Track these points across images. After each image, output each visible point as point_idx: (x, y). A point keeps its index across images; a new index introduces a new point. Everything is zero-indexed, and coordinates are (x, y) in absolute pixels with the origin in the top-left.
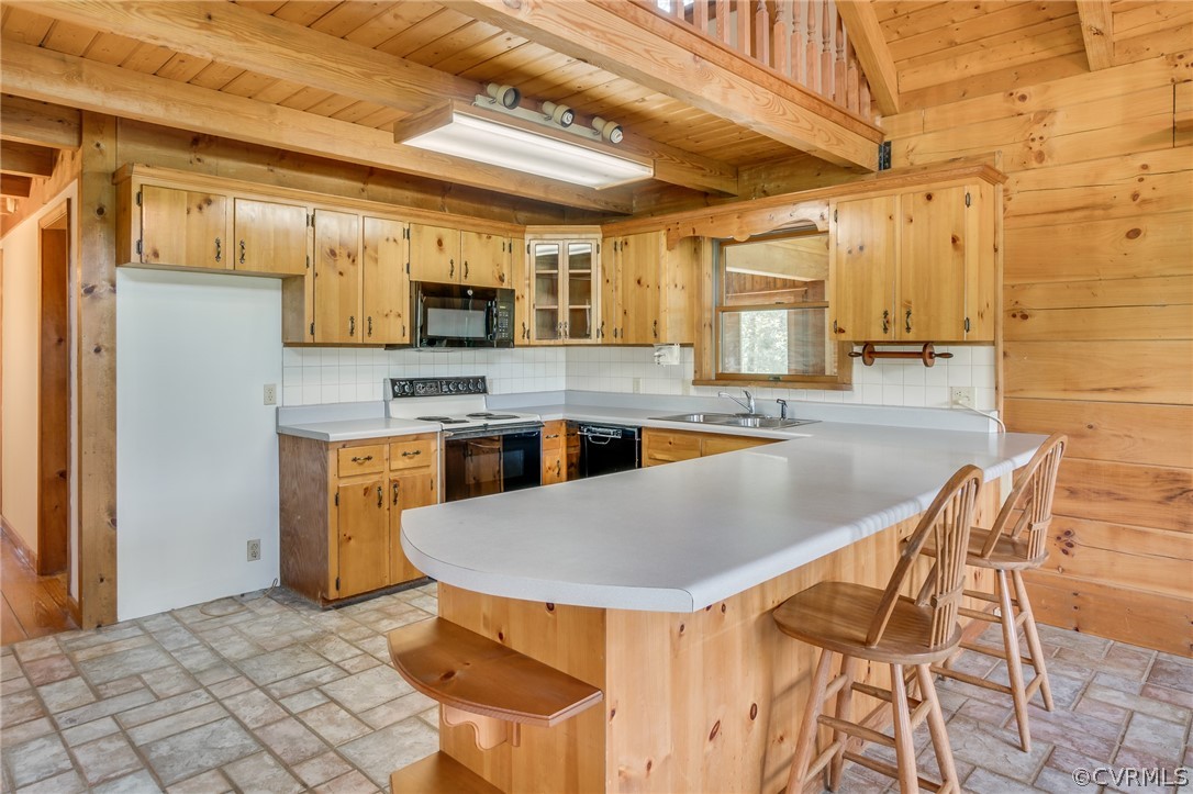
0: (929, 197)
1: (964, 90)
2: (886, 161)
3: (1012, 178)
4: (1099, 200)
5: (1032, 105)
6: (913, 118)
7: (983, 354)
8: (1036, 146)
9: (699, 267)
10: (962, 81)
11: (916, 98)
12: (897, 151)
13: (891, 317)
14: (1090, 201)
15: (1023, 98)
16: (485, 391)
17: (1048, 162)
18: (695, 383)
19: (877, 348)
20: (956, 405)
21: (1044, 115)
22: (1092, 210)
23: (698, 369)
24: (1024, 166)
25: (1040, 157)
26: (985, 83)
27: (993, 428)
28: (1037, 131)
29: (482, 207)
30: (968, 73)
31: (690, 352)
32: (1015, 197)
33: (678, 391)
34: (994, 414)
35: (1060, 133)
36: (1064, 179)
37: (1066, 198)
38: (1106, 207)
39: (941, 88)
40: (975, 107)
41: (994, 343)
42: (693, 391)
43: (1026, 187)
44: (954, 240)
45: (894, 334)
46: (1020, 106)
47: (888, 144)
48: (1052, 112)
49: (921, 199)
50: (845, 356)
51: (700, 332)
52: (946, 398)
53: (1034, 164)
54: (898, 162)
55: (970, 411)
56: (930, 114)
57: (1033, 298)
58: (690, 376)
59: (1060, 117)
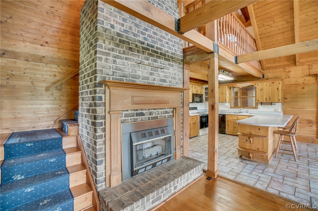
0: (273, 83)
1: (276, 67)
2: (263, 77)
3: (284, 80)
4: (298, 83)
5: (287, 70)
6: (268, 71)
7: (280, 104)
8: (288, 76)
9: (231, 91)
10: (276, 66)
11: (269, 68)
12: (265, 75)
13: (267, 99)
14: (296, 83)
15: (286, 69)
16: (197, 109)
17: (290, 78)
18: (230, 108)
19: (263, 103)
20: (276, 111)
21: (289, 72)
22: (297, 85)
23: (231, 106)
24: (286, 78)
25: (289, 77)
26: (280, 67)
27: (282, 114)
28: (288, 74)
29: (196, 82)
30: (277, 65)
31: (230, 103)
32: (285, 83)
33: (227, 109)
34: (282, 112)
35: (292, 74)
36: (292, 81)
37: (292, 83)
38: (299, 84)
39: (273, 67)
40: (278, 70)
41: (282, 102)
42: (230, 109)
43: (287, 81)
44: (277, 89)
45: (267, 101)
46: (285, 70)
47: (264, 74)
48: (291, 71)
49: (272, 83)
50: (257, 104)
51: (231, 100)
52: (274, 110)
53: (288, 78)
54: (265, 77)
55: (278, 112)
56: (271, 70)
57: (287, 96)
58: (229, 107)
59: (292, 72)
